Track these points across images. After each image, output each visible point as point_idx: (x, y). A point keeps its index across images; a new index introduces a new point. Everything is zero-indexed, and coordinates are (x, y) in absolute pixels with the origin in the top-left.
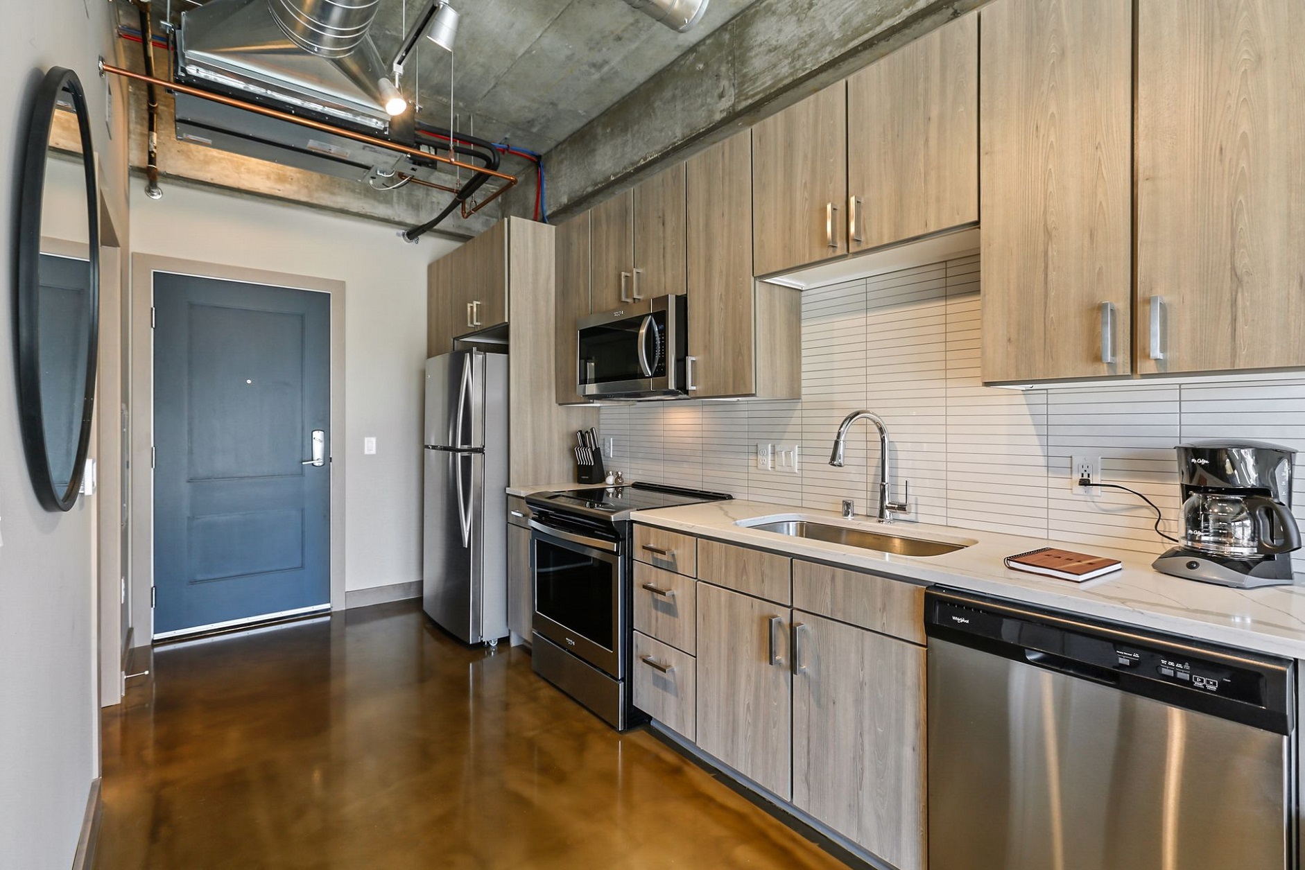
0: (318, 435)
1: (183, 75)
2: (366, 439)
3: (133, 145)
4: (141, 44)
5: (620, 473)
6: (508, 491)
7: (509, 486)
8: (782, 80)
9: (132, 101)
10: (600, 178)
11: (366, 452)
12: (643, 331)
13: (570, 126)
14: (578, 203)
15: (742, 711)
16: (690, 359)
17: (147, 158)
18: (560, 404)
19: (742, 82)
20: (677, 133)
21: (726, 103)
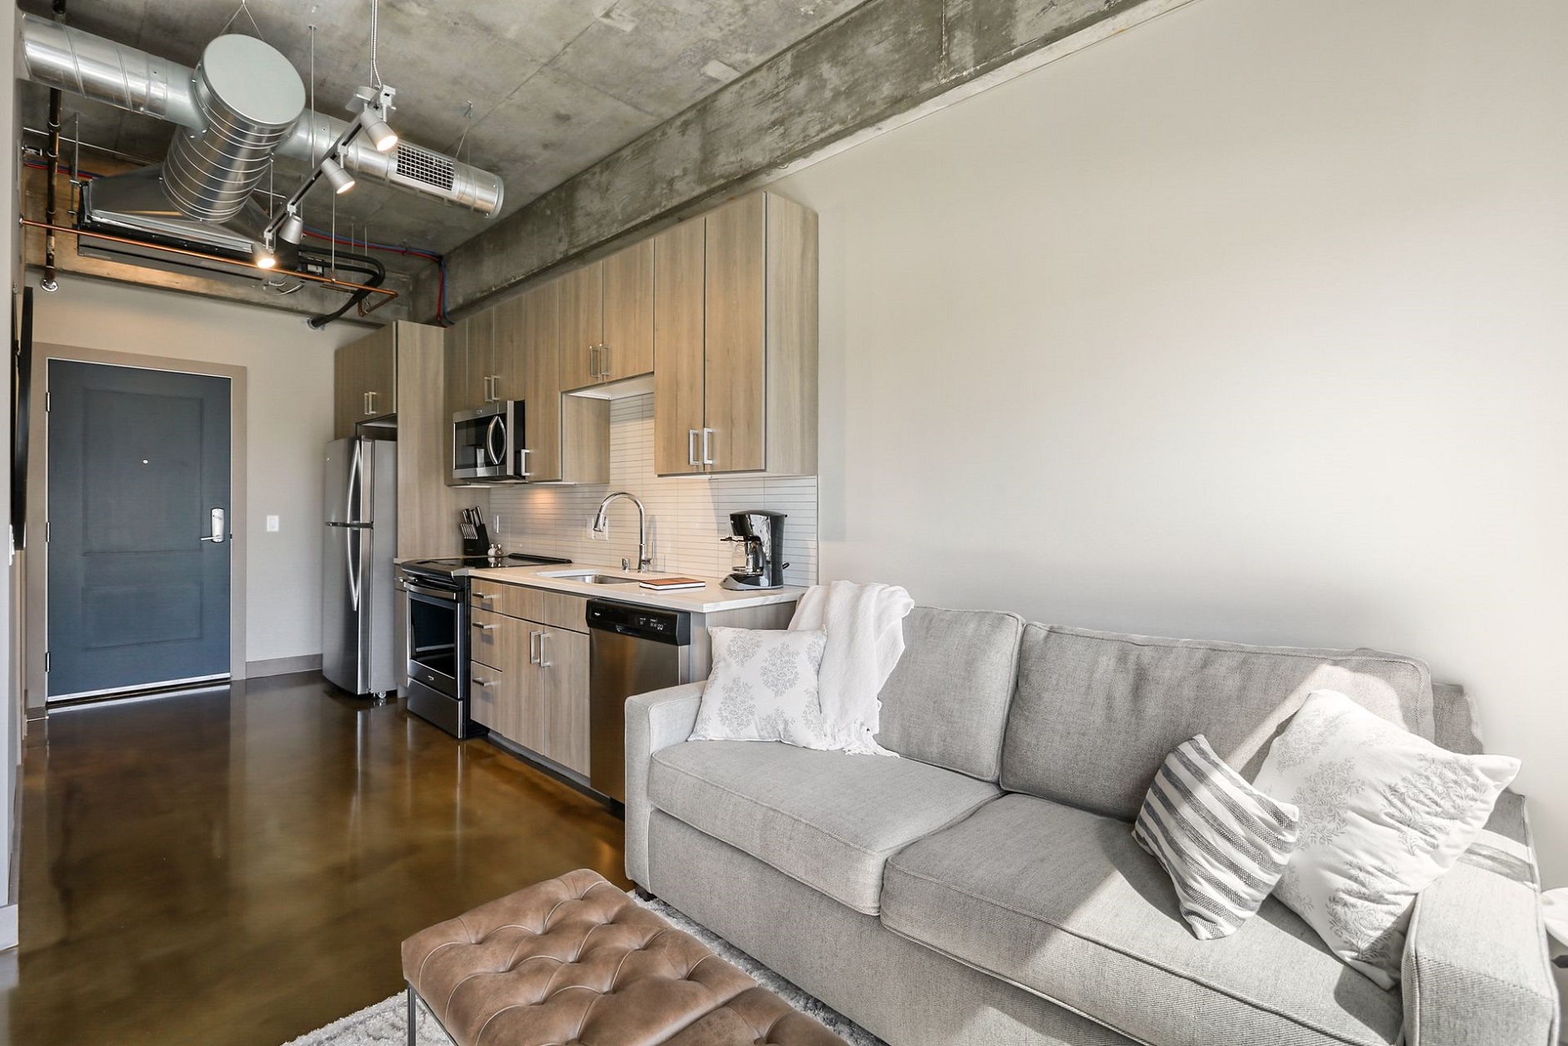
0: (217, 513)
1: (89, 221)
2: (269, 518)
3: (30, 244)
4: (46, 172)
5: (499, 546)
6: (396, 561)
7: (397, 557)
8: (593, 239)
9: (29, 204)
10: (485, 288)
11: (269, 529)
12: (492, 426)
13: (461, 238)
14: (470, 305)
15: (523, 701)
16: (523, 452)
17: (45, 259)
18: (449, 486)
19: (573, 233)
20: (534, 263)
21: (562, 247)
